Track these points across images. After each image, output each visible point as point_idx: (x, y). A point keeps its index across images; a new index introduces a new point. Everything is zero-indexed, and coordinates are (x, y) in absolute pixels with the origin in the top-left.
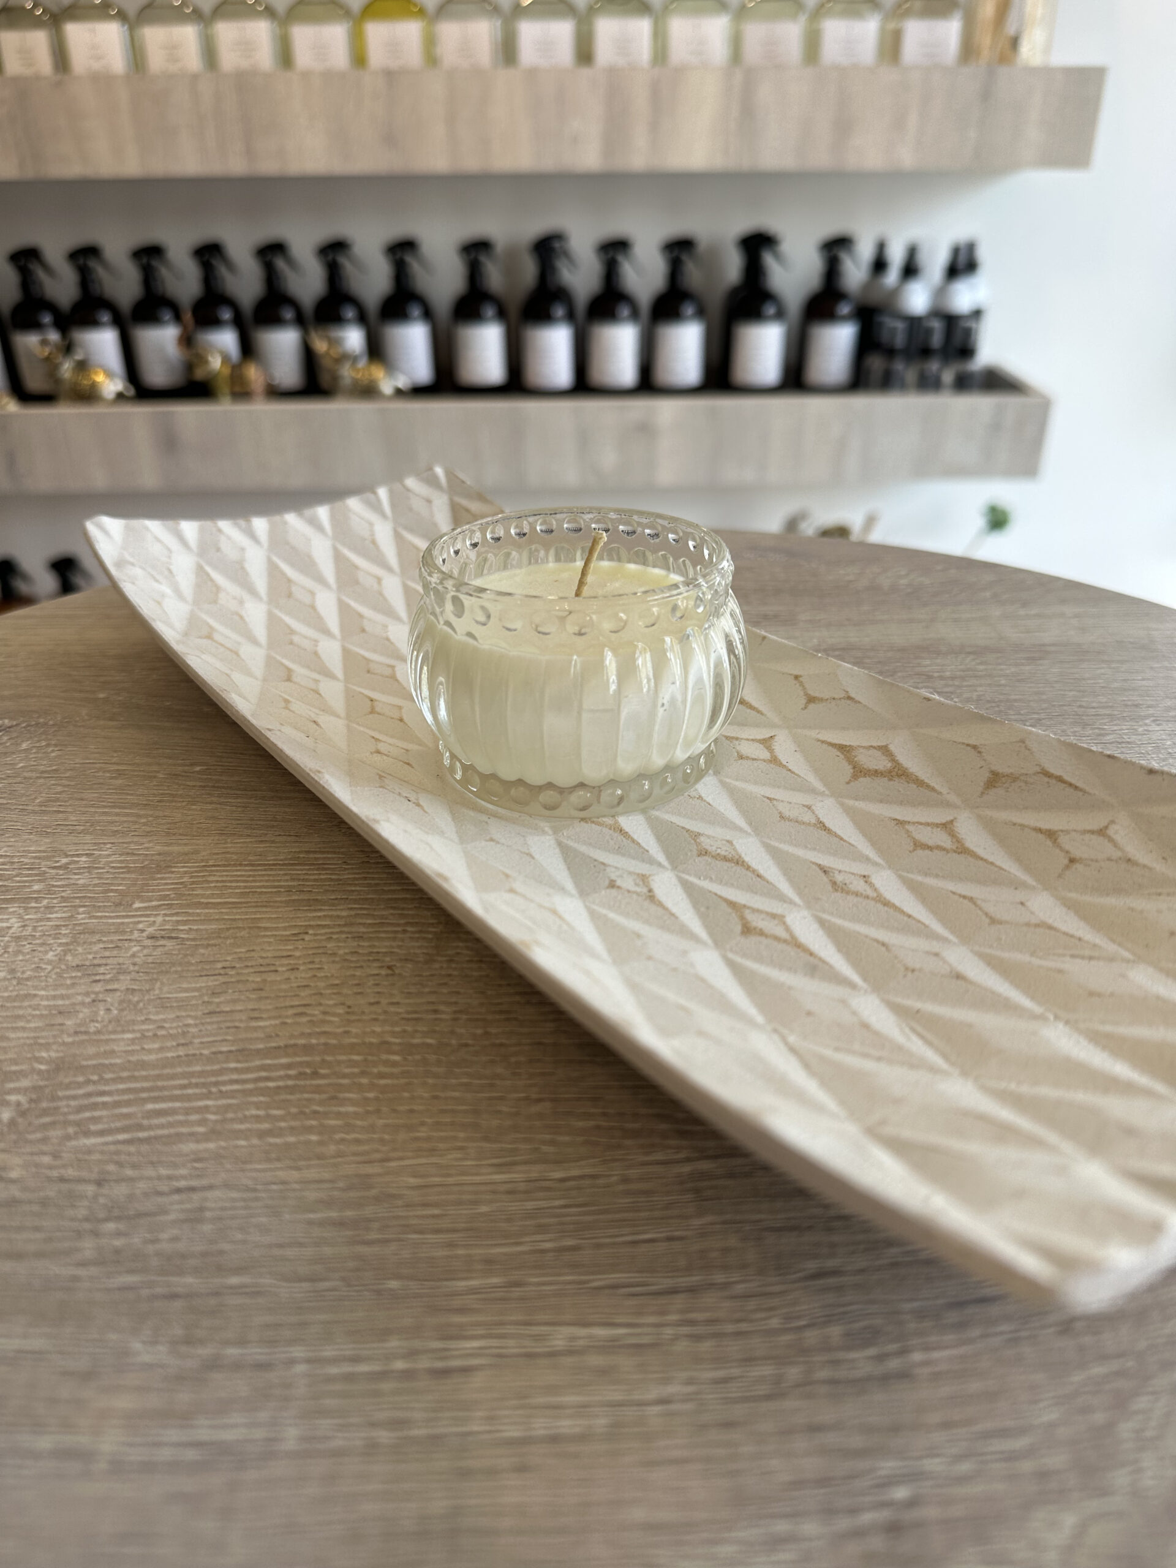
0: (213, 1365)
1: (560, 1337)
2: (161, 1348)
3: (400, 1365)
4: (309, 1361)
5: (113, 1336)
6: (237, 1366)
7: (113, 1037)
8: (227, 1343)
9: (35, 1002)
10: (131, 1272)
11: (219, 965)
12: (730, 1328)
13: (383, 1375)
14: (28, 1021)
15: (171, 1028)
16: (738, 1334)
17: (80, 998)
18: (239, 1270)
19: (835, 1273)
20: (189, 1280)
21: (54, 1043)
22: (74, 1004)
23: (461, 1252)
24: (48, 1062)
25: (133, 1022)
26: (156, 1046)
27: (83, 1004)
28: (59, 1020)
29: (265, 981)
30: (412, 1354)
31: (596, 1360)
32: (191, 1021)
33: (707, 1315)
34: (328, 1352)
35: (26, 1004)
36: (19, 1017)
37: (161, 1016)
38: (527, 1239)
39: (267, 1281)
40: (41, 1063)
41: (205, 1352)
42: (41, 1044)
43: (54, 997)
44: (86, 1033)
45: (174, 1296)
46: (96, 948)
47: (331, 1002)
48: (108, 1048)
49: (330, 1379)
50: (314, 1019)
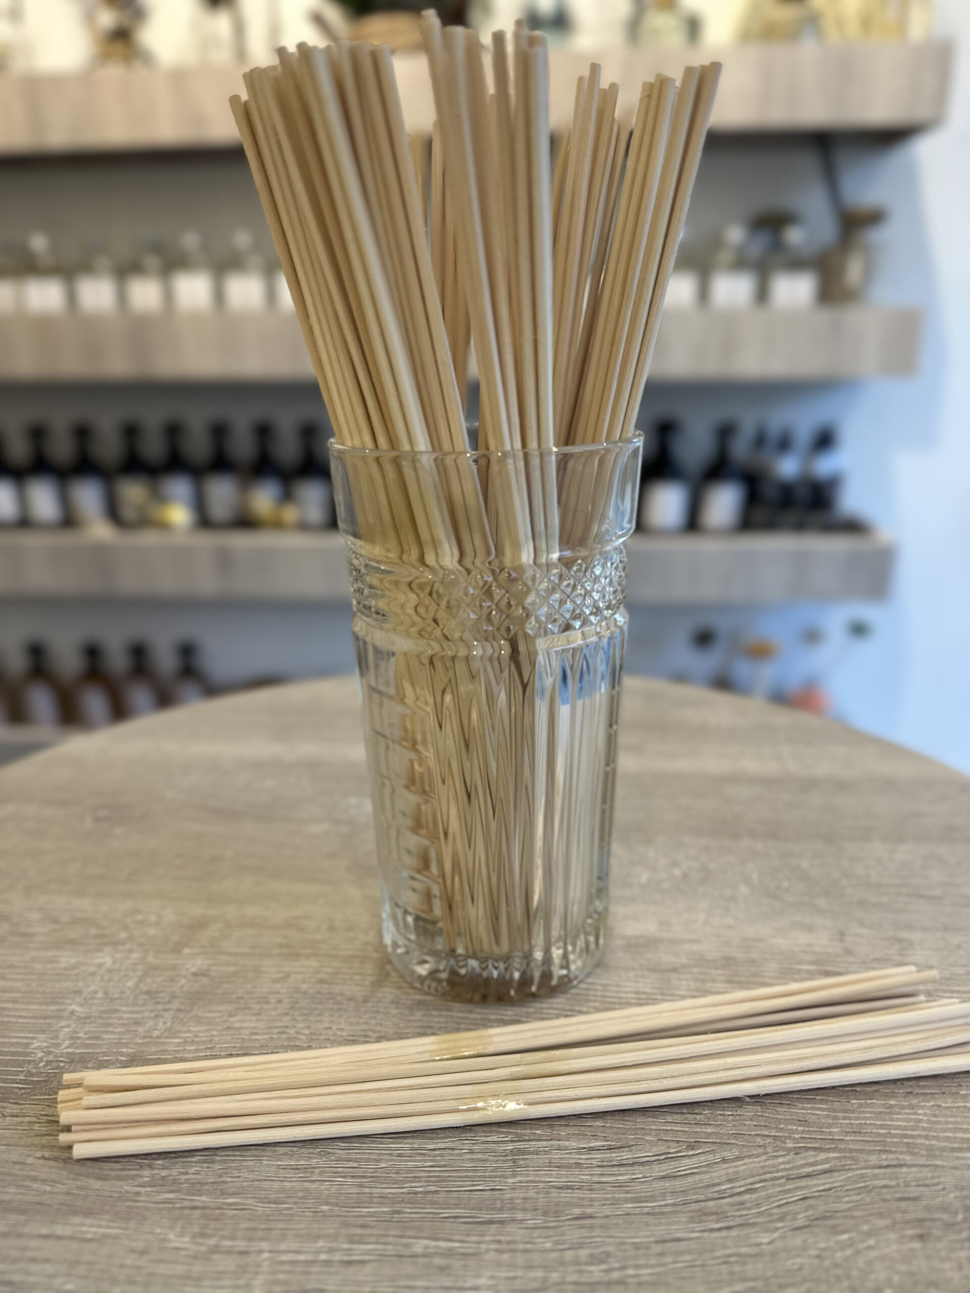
0: (215, 1250)
1: (419, 1246)
2: (186, 1239)
3: (323, 1257)
4: (270, 1252)
5: (158, 1230)
6: (229, 1252)
7: (167, 1040)
8: (223, 1238)
9: (120, 1014)
10: (172, 1192)
11: (234, 996)
12: (521, 1247)
13: (313, 1262)
14: (115, 1028)
15: (202, 1037)
16: (526, 1251)
17: (147, 1014)
18: (233, 1194)
19: (590, 1217)
20: (204, 1198)
21: (131, 1043)
22: (143, 1018)
23: (367, 1190)
24: (127, 1055)
25: (180, 1031)
26: (193, 1048)
27: (149, 1018)
28: (134, 1028)
29: (261, 1009)
30: (331, 1251)
31: (438, 1261)
32: (215, 1033)
33: (509, 1238)
34: (283, 1247)
35: (114, 1015)
36: (110, 1025)
37: (197, 1029)
38: (407, 1185)
39: (249, 1201)
40: (123, 1056)
41: (212, 1242)
42: (122, 1043)
43: (132, 1012)
44: (150, 1037)
45: (195, 1208)
46: (160, 979)
47: (301, 1026)
48: (164, 1048)
49: (283, 1263)
50: (290, 1036)
